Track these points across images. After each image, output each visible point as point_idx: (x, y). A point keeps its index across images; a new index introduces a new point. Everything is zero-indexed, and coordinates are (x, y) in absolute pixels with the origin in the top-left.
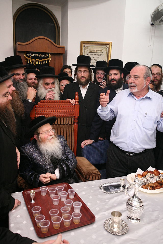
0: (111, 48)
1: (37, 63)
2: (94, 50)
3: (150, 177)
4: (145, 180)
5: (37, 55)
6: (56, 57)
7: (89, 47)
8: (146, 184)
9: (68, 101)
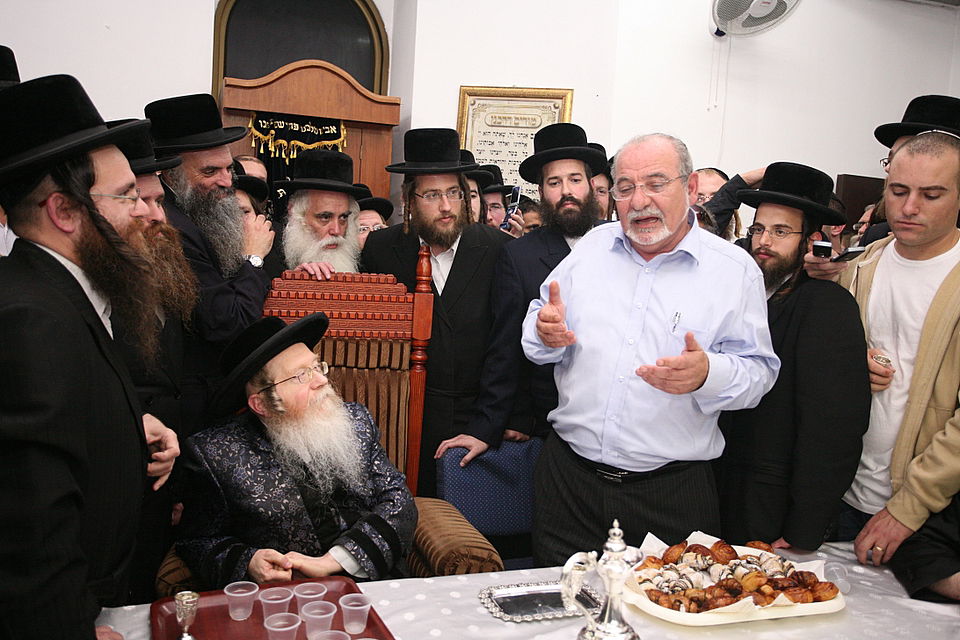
0: (571, 109)
2: (510, 118)
3: (694, 568)
4: (672, 575)
5: (296, 127)
6: (368, 137)
7: (490, 106)
8: (673, 592)
9: (391, 277)
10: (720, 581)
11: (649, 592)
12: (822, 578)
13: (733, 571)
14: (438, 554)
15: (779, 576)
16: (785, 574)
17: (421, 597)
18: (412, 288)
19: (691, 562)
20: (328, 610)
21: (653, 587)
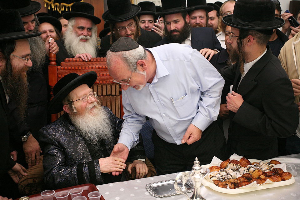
1: (63, 9)
8: (224, 180)
10: (244, 175)
11: (214, 181)
12: (285, 171)
13: (248, 170)
15: (267, 171)
16: (270, 170)
19: (231, 167)
21: (216, 179)
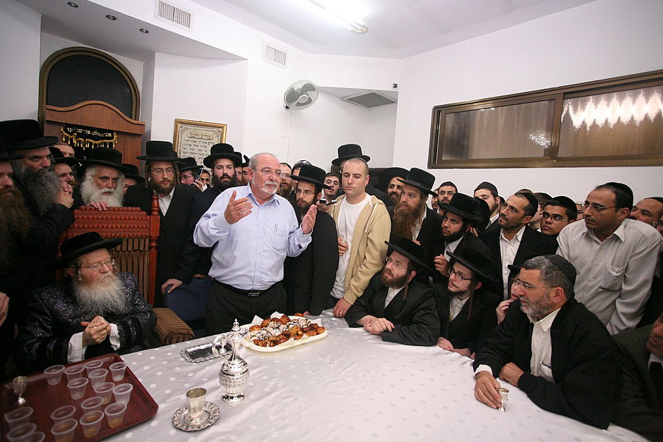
2: (198, 135)
3: (273, 328)
4: (264, 332)
6: (128, 139)
7: (189, 129)
8: (264, 339)
9: (138, 208)
10: (283, 332)
11: (254, 341)
12: (320, 325)
13: (288, 327)
14: (163, 334)
15: (305, 327)
16: (307, 325)
17: (152, 358)
18: (149, 212)
19: (272, 325)
20: (103, 373)
